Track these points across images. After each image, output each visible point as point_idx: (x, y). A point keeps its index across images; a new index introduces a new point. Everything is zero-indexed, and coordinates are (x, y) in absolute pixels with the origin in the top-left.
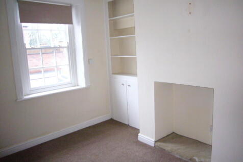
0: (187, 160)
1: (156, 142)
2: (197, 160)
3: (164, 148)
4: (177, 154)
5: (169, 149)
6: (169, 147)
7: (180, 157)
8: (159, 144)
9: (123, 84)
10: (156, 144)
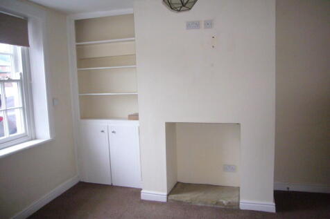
0: (212, 206)
1: (168, 195)
2: (224, 202)
3: (181, 200)
4: (199, 202)
5: (188, 199)
6: (186, 197)
7: (203, 205)
8: (173, 197)
9: (103, 131)
10: (169, 198)
